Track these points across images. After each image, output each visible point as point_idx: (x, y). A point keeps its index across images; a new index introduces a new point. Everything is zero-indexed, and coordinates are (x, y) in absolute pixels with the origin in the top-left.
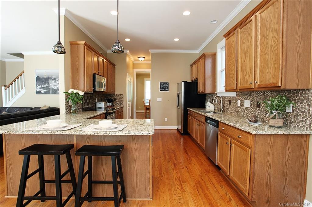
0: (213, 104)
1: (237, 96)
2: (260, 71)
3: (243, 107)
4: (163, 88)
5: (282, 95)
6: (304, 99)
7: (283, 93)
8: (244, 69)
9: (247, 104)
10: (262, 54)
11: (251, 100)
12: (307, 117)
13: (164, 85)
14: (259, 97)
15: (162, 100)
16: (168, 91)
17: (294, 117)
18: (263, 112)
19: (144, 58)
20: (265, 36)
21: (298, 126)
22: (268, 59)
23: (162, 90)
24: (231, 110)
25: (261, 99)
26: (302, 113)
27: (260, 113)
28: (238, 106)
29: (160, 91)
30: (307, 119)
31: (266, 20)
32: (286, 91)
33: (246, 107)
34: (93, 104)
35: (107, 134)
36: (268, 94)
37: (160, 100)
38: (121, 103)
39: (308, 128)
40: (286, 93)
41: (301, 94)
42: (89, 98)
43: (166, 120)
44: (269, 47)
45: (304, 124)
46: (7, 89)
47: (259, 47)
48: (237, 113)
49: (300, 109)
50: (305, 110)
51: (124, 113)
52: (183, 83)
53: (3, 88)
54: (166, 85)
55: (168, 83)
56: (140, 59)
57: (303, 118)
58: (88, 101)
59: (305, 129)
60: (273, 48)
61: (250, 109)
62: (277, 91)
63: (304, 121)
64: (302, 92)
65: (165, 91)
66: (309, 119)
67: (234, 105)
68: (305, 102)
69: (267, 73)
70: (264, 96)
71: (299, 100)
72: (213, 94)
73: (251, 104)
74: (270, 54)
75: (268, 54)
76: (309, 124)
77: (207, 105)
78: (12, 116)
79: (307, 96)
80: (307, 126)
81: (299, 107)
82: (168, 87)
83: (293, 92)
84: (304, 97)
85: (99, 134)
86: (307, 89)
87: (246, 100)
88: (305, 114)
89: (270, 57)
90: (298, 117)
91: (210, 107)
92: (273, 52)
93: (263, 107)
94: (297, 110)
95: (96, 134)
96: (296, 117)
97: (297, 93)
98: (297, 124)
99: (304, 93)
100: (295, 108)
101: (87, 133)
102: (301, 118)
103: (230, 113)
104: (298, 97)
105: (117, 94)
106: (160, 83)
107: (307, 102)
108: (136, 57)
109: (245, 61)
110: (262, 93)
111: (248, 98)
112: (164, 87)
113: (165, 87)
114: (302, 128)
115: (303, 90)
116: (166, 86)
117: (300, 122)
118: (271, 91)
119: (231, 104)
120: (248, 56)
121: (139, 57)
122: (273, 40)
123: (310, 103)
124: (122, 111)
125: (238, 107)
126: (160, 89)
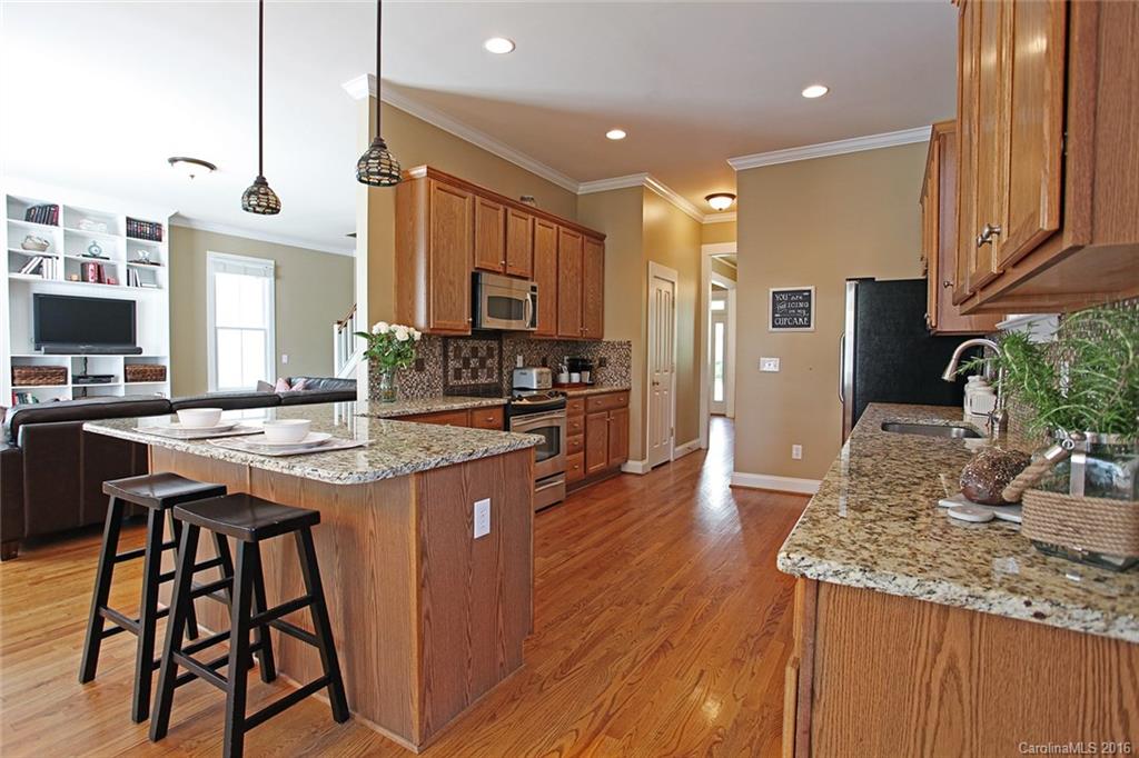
4: (784, 314)
13: (789, 301)
15: (781, 364)
16: (809, 326)
19: (729, 199)
23: (783, 321)
29: (774, 326)
34: (500, 374)
37: (770, 365)
38: (624, 374)
42: (482, 353)
43: (797, 452)
46: (343, 330)
51: (631, 413)
52: (849, 287)
53: (336, 327)
54: (799, 301)
55: (810, 291)
56: (716, 203)
58: (474, 363)
65: (795, 326)
78: (280, 399)
82: (809, 310)
91: (971, 402)
105: (609, 342)
106: (774, 293)
108: (700, 197)
112: (792, 309)
113: (796, 309)
116: (801, 305)
121: (709, 198)
124: (627, 406)
126: (774, 318)
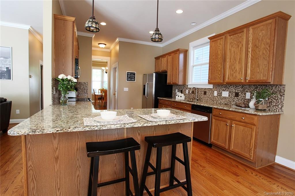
0: (183, 94)
1: (213, 88)
2: (251, 70)
3: (220, 96)
4: (130, 78)
5: (259, 88)
6: (277, 91)
7: (260, 87)
8: (233, 67)
9: (225, 94)
10: (253, 59)
11: (229, 91)
12: (279, 103)
13: (131, 75)
14: (238, 89)
15: (129, 89)
16: (135, 81)
17: (269, 103)
18: (241, 100)
19: (104, 45)
20: (257, 46)
21: (272, 109)
22: (259, 62)
23: (129, 79)
24: (206, 99)
25: (239, 91)
26: (275, 101)
27: (238, 101)
28: (215, 95)
29: (127, 80)
30: (279, 104)
31: (259, 35)
32: (263, 85)
33: (224, 96)
35: (177, 123)
36: (246, 88)
37: (126, 89)
39: (280, 110)
40: (262, 87)
41: (275, 88)
44: (261, 54)
45: (277, 108)
47: (250, 53)
48: (214, 102)
49: (274, 98)
50: (278, 99)
52: (154, 74)
54: (132, 75)
55: (135, 73)
56: (101, 46)
57: (276, 104)
59: (278, 111)
60: (264, 56)
61: (228, 98)
62: (255, 85)
63: (277, 106)
64: (276, 87)
65: (132, 81)
66: (281, 104)
67: (209, 95)
68: (278, 93)
69: (258, 72)
70: (243, 88)
71: (273, 92)
72: (184, 85)
73: (229, 94)
74: (262, 59)
75: (259, 59)
76: (280, 107)
77: (177, 95)
79: (280, 89)
80: (279, 109)
81: (273, 97)
82: (135, 77)
83: (268, 86)
84: (277, 90)
85: (170, 123)
86: (280, 85)
87: (224, 91)
88: (277, 101)
89: (261, 61)
90: (273, 103)
91: (181, 97)
92: (264, 58)
93: (242, 96)
94: (272, 98)
95: (167, 124)
96: (270, 103)
97: (272, 87)
98: (271, 108)
99: (277, 87)
100: (270, 97)
101: (159, 123)
102: (275, 103)
103: (205, 101)
104: (273, 90)
105: (80, 82)
106: (127, 72)
107: (279, 93)
108: (96, 43)
109: (235, 62)
110: (240, 86)
111: (226, 89)
112: (131, 77)
113: (132, 77)
114: (275, 110)
115: (277, 85)
116: (133, 76)
117: (273, 106)
118: (250, 85)
119: (206, 94)
120: (238, 58)
121: (99, 44)
122: (265, 49)
123: (281, 94)
125: (214, 97)
126: (127, 78)
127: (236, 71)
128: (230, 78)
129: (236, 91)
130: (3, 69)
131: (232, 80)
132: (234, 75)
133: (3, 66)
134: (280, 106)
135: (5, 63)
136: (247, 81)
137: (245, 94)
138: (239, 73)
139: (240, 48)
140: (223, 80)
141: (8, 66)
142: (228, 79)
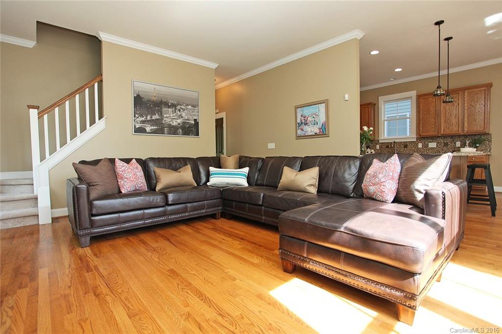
1: (417, 140)
2: (468, 124)
3: (427, 148)
5: (469, 137)
6: (485, 139)
8: (448, 121)
9: (433, 145)
10: (469, 115)
11: (438, 142)
18: (451, 149)
20: (473, 105)
25: (448, 141)
26: (484, 146)
31: (474, 97)
33: (430, 147)
40: (472, 136)
41: (483, 137)
44: (477, 112)
49: (483, 144)
50: (486, 144)
60: (480, 113)
61: (436, 148)
66: (489, 148)
67: (412, 148)
70: (452, 139)
73: (437, 145)
75: (476, 115)
79: (487, 137)
86: (488, 134)
87: (432, 142)
89: (477, 117)
92: (480, 115)
93: (452, 145)
99: (485, 136)
107: (487, 140)
109: (450, 117)
110: (449, 137)
111: (435, 141)
115: (485, 134)
119: (407, 147)
122: (480, 108)
123: (489, 141)
125: (419, 148)
127: (452, 124)
128: (445, 131)
129: (445, 142)
130: (191, 122)
131: (448, 132)
132: (450, 128)
133: (191, 117)
134: (488, 150)
135: (193, 114)
136: (465, 132)
137: (455, 143)
138: (456, 126)
139: (455, 106)
140: (438, 132)
141: (196, 118)
142: (444, 131)
